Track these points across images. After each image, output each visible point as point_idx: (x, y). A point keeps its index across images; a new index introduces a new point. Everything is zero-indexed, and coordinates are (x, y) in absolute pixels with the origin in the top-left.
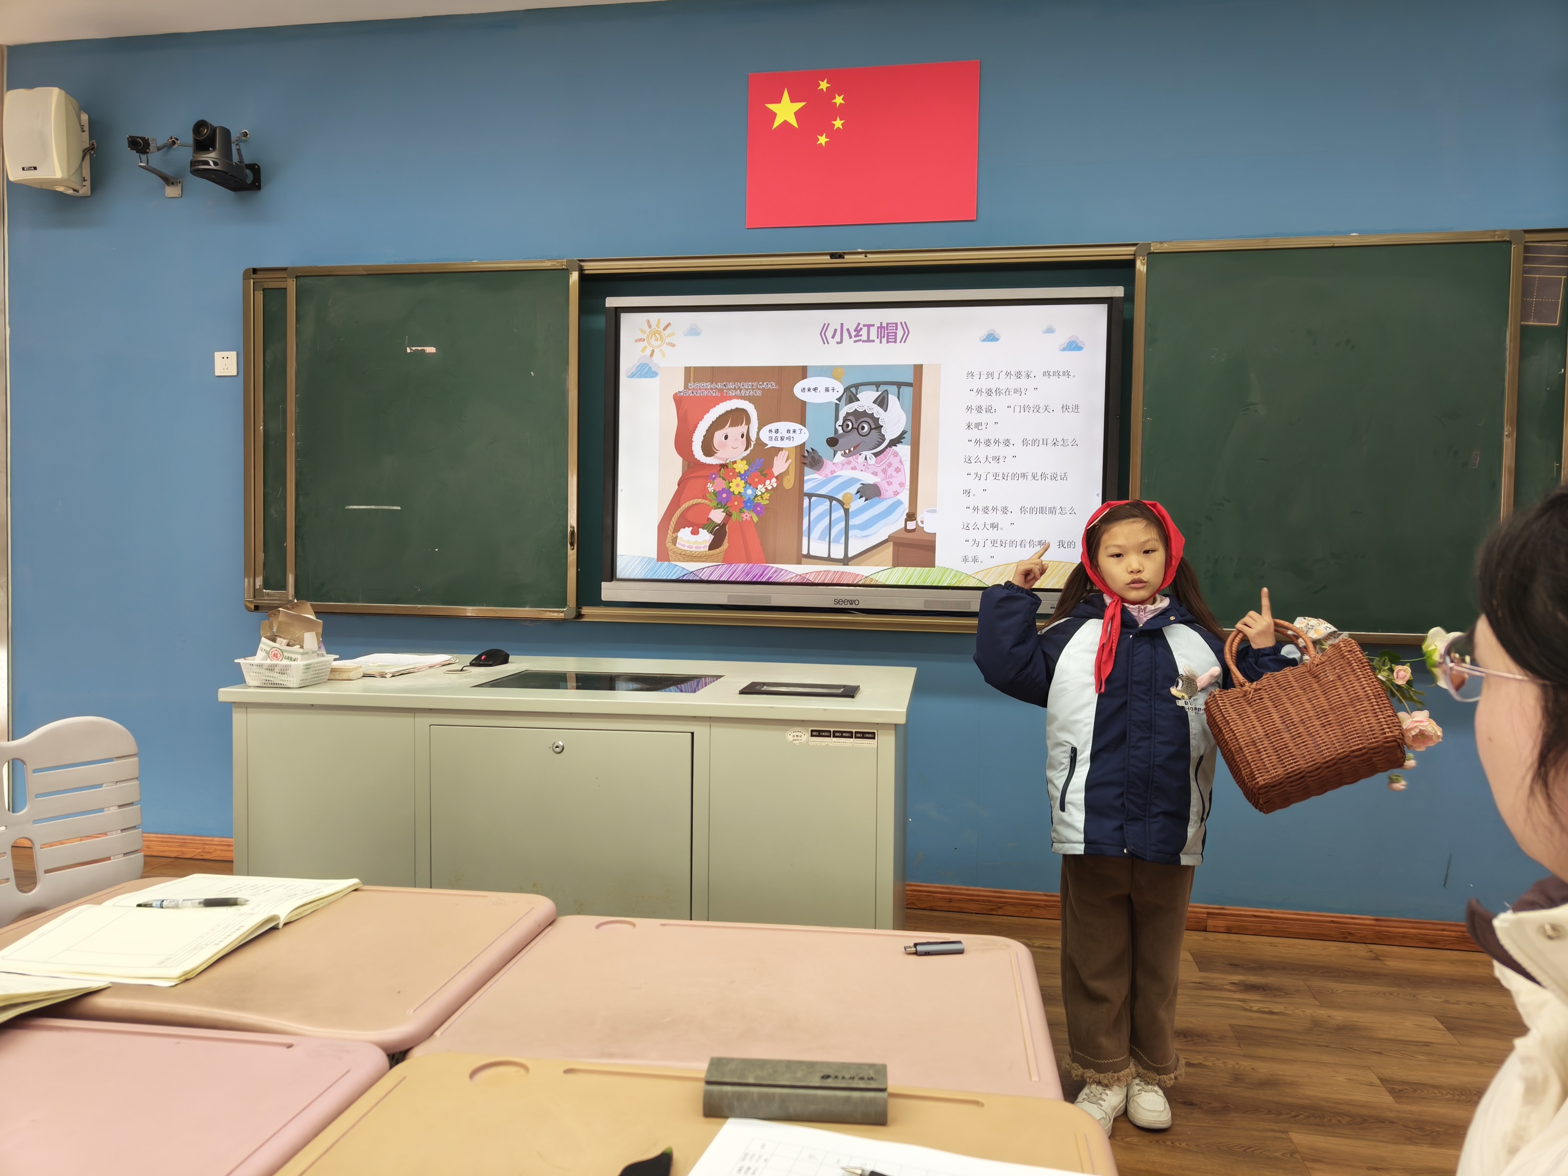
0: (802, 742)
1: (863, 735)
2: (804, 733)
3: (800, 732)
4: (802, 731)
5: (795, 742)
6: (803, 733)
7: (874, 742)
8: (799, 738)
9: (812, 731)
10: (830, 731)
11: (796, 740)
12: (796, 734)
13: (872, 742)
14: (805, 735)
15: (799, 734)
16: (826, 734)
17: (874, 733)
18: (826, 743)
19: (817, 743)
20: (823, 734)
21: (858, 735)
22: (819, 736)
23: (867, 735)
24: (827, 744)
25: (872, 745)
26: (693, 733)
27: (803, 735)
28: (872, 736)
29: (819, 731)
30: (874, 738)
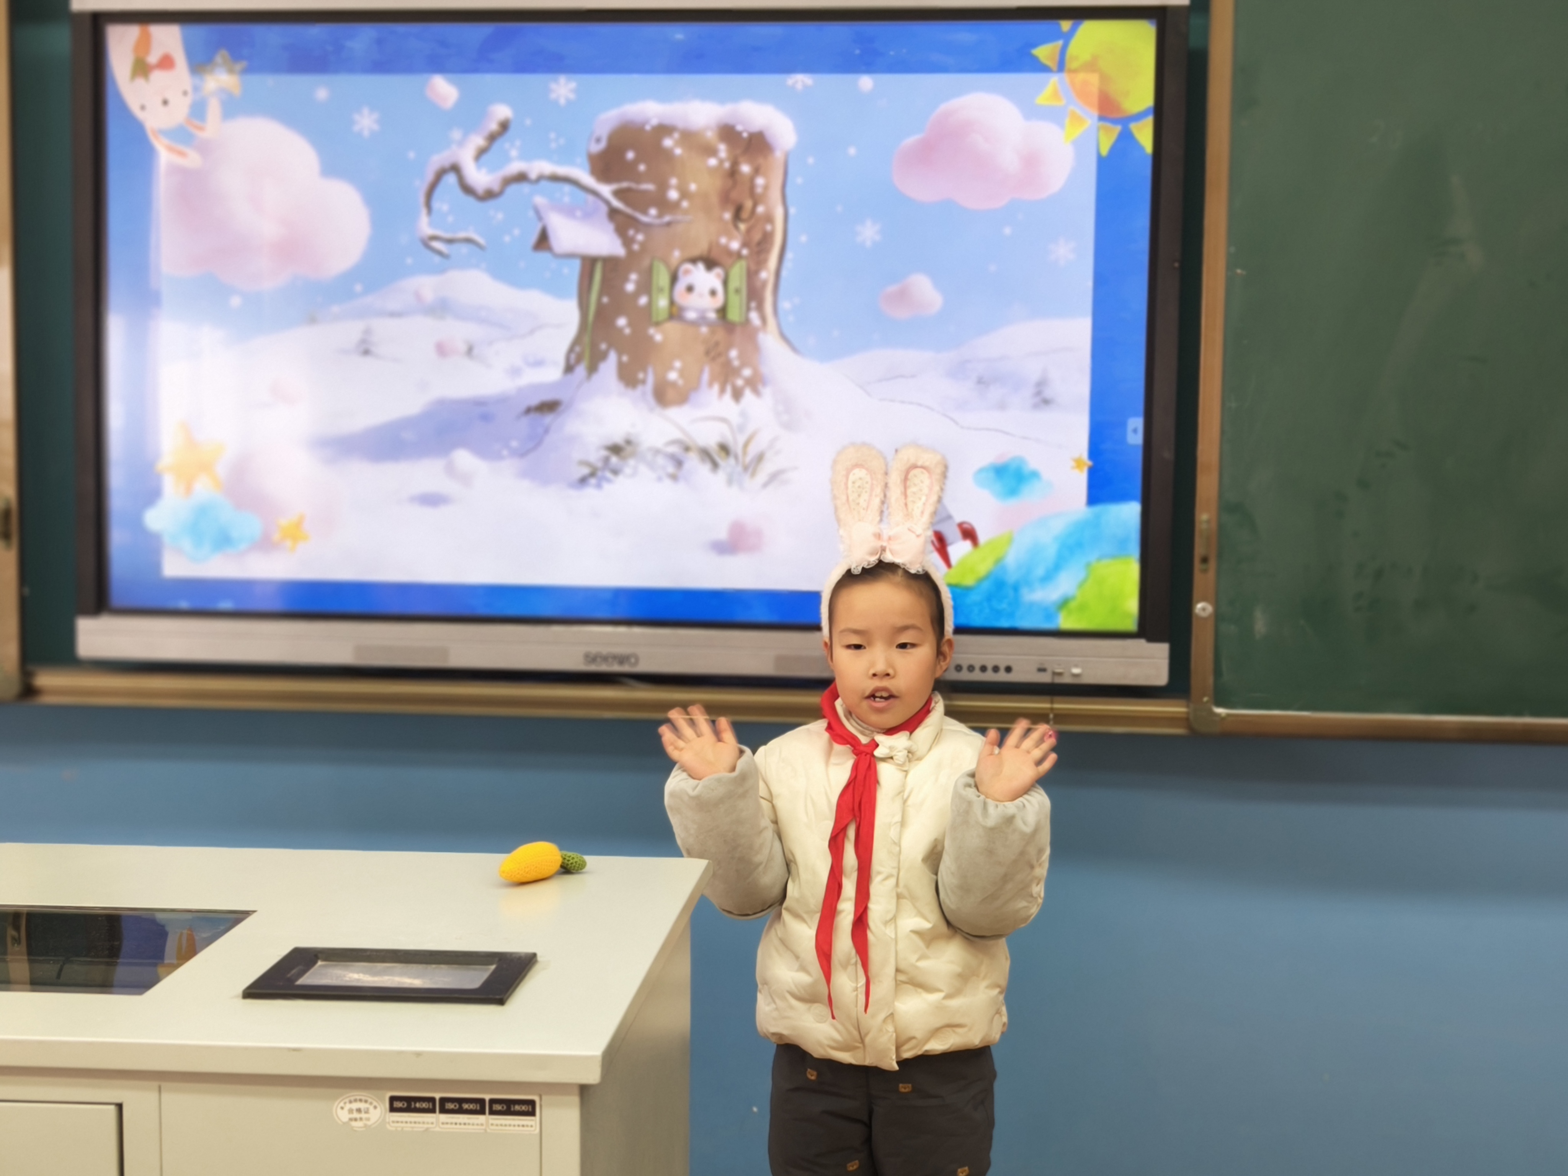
0: (369, 1123)
1: (509, 1108)
2: (375, 1103)
3: (366, 1101)
4: (370, 1100)
5: (354, 1124)
6: (371, 1103)
7: (532, 1123)
8: (363, 1115)
9: (393, 1099)
10: (432, 1100)
11: (356, 1120)
12: (355, 1106)
13: (530, 1123)
14: (375, 1107)
15: (362, 1106)
16: (424, 1105)
17: (532, 1103)
18: (426, 1126)
19: (404, 1125)
20: (418, 1105)
21: (497, 1107)
22: (408, 1110)
23: (517, 1108)
24: (427, 1129)
25: (529, 1129)
26: (120, 1107)
27: (371, 1108)
28: (528, 1108)
29: (409, 1100)
30: (532, 1113)
